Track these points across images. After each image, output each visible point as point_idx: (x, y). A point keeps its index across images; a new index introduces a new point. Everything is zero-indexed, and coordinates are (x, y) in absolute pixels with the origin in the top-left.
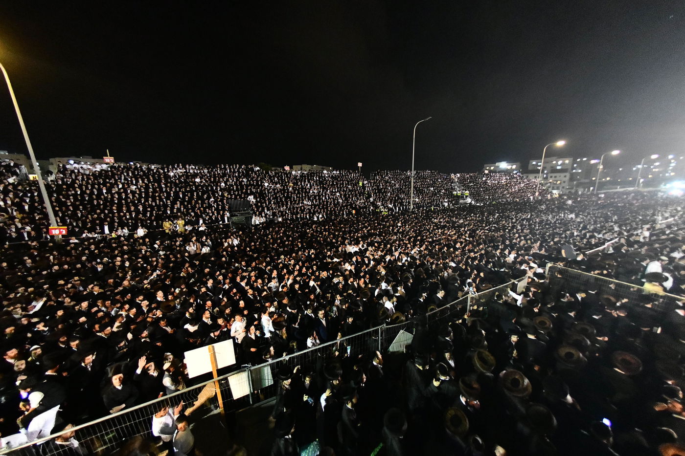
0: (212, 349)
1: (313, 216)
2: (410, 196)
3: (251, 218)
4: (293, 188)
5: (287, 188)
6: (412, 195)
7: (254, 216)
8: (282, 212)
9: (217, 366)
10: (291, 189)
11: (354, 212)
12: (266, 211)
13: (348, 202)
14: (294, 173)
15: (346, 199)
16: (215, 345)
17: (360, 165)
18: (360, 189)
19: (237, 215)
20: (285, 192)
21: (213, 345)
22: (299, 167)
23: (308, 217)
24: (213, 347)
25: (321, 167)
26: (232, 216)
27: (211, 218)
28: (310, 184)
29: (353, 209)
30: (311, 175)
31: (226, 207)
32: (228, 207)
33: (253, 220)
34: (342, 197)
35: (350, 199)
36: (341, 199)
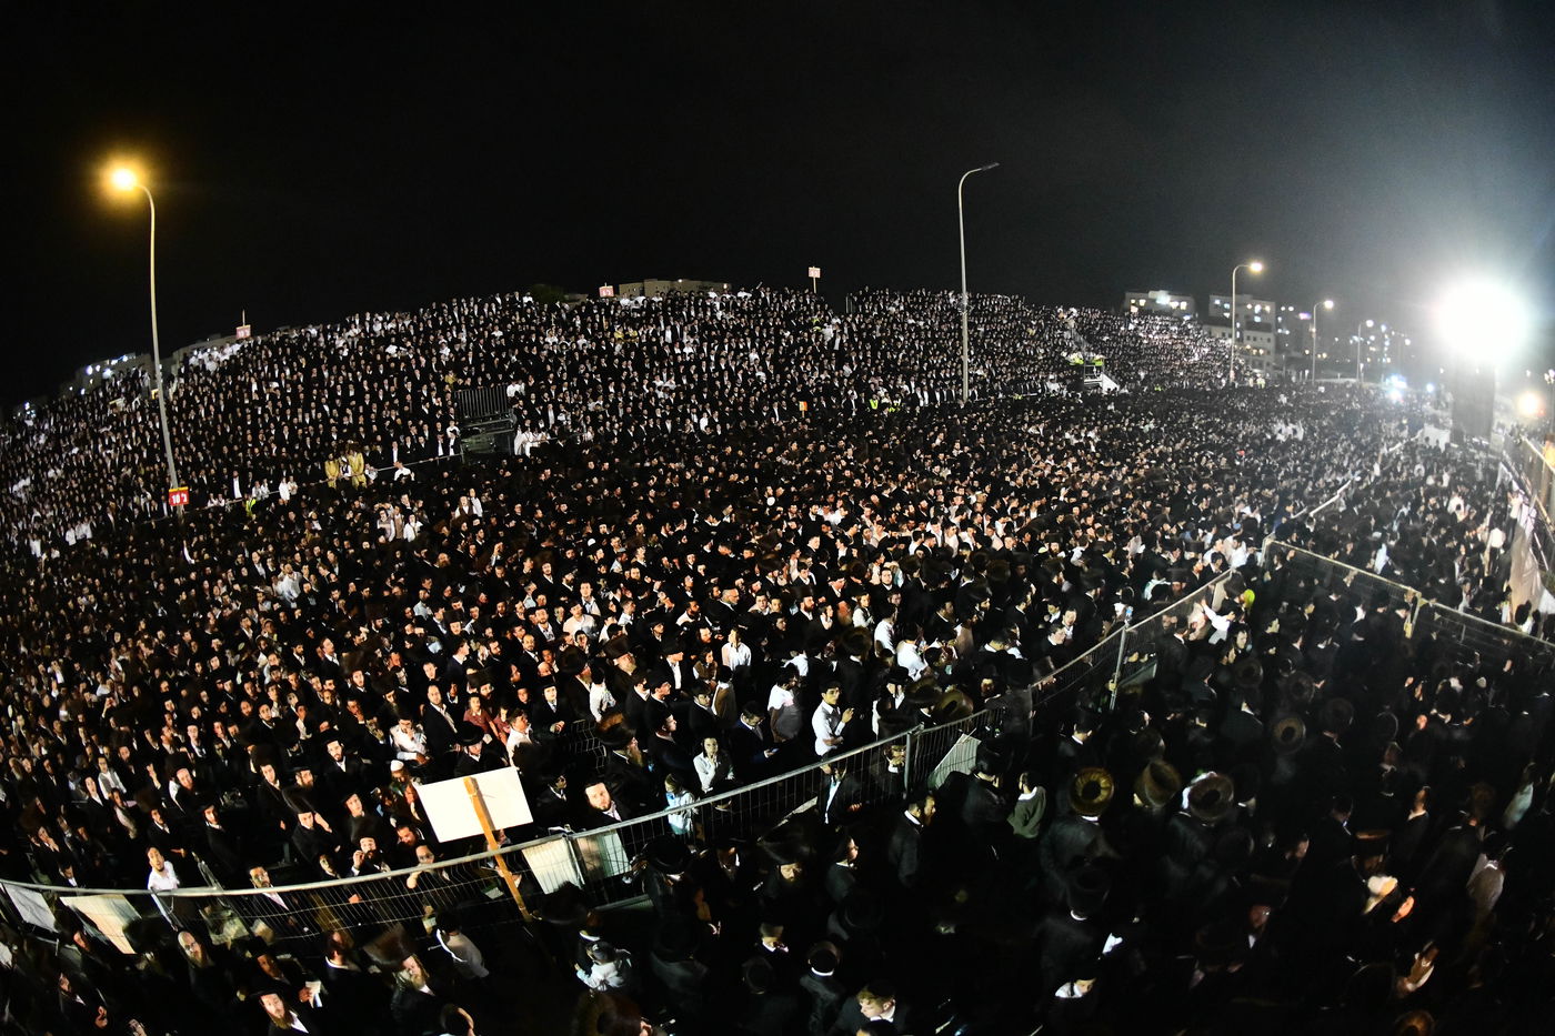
0: (472, 785)
1: (683, 421)
2: (961, 362)
3: (513, 435)
4: (624, 345)
5: (608, 345)
6: (966, 359)
7: (519, 432)
8: (594, 415)
9: (491, 823)
10: (618, 347)
11: (803, 406)
12: (551, 413)
13: (783, 379)
14: (625, 302)
15: (779, 369)
16: (479, 777)
17: (815, 272)
19: (477, 432)
20: (601, 358)
21: (472, 776)
22: (636, 286)
23: (669, 426)
24: (474, 781)
25: (698, 283)
26: (466, 433)
27: (415, 444)
28: (673, 330)
29: (800, 397)
30: (673, 307)
31: (452, 410)
32: (456, 409)
33: (517, 444)
34: (768, 363)
35: (790, 369)
36: (765, 370)
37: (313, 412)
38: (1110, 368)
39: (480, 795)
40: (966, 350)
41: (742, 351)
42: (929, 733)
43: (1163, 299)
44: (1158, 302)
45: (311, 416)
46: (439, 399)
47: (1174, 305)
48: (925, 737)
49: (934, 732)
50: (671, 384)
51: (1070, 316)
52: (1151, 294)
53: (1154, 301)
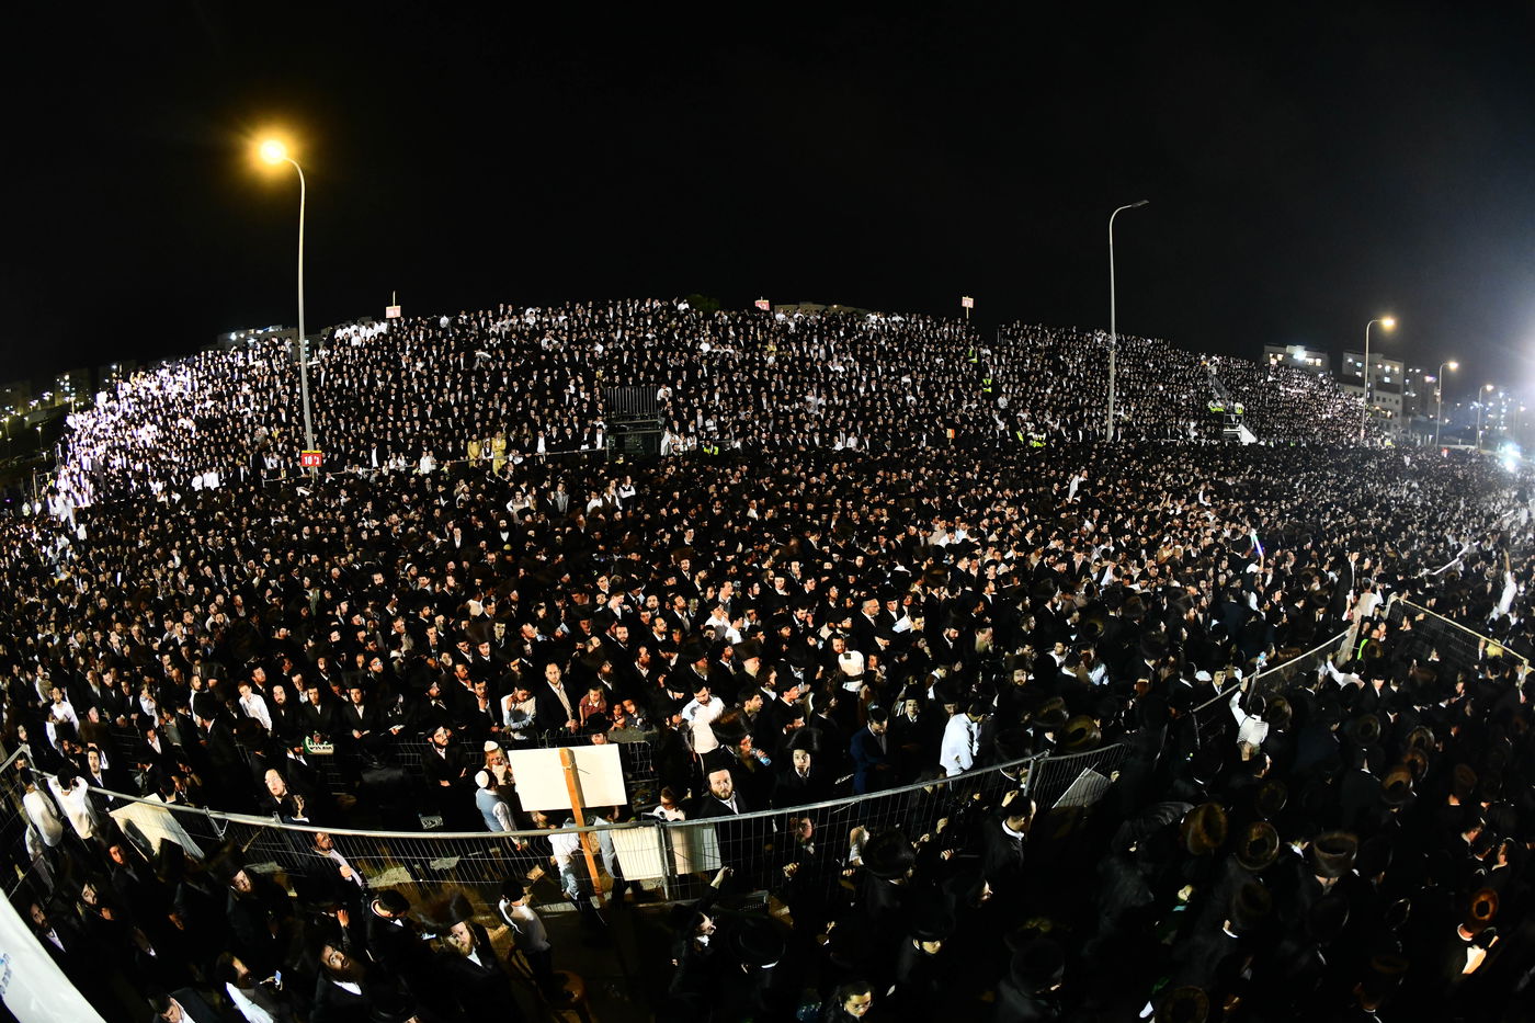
0: (568, 757)
1: (831, 438)
2: (1107, 402)
3: (660, 437)
4: (778, 359)
5: (760, 357)
6: (1112, 399)
7: (667, 433)
8: (743, 424)
9: (582, 800)
10: (771, 360)
11: (950, 433)
12: (700, 418)
13: (932, 405)
14: (780, 317)
15: (929, 395)
16: (575, 750)
17: (968, 302)
18: (966, 370)
19: (626, 429)
20: (753, 368)
21: (571, 748)
23: (817, 440)
24: (572, 753)
26: (612, 430)
27: (562, 433)
28: (827, 349)
29: (950, 424)
31: (600, 406)
32: (605, 405)
33: (664, 444)
34: (919, 389)
35: (940, 395)
36: (915, 394)
37: (460, 394)
38: (1248, 419)
39: (575, 768)
40: (1112, 391)
41: (894, 374)
42: (1054, 762)
43: (1300, 354)
44: (1295, 357)
45: (456, 398)
46: (588, 394)
47: (1311, 361)
48: (1049, 765)
49: (1059, 761)
50: (822, 401)
51: (1212, 364)
52: (1289, 349)
53: (1291, 356)
